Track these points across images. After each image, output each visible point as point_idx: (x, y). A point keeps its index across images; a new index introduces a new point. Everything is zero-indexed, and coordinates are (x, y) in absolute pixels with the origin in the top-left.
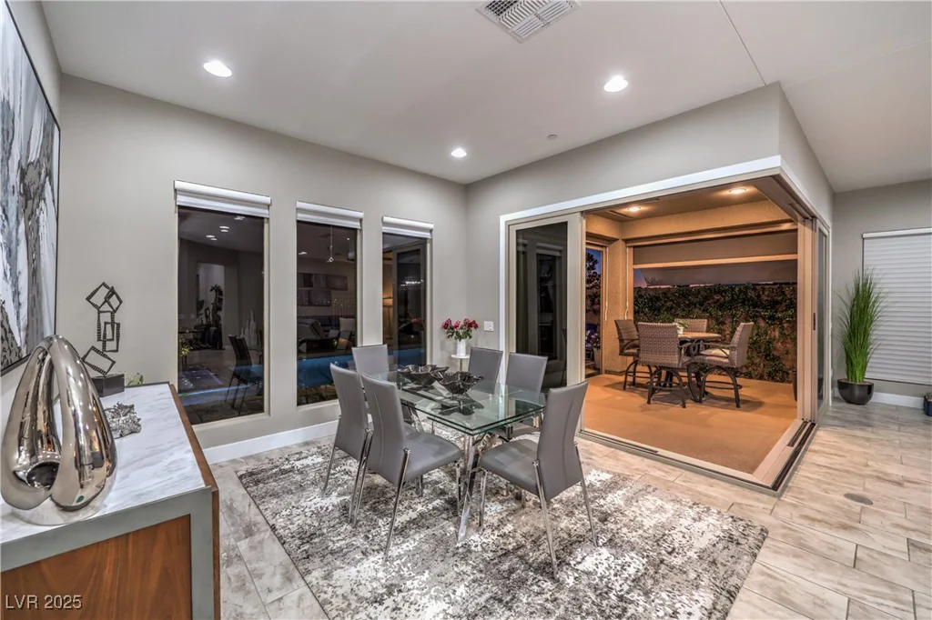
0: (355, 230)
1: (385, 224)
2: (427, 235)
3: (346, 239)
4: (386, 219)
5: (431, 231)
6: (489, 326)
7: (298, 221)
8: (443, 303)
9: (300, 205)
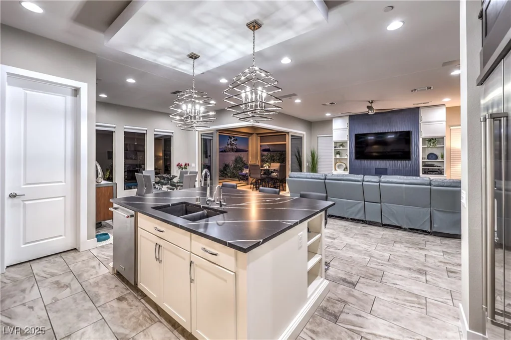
0: (145, 134)
1: (155, 131)
2: (171, 134)
3: (141, 137)
4: (155, 130)
5: (173, 133)
6: (193, 165)
7: (125, 132)
8: (177, 157)
9: (125, 127)
